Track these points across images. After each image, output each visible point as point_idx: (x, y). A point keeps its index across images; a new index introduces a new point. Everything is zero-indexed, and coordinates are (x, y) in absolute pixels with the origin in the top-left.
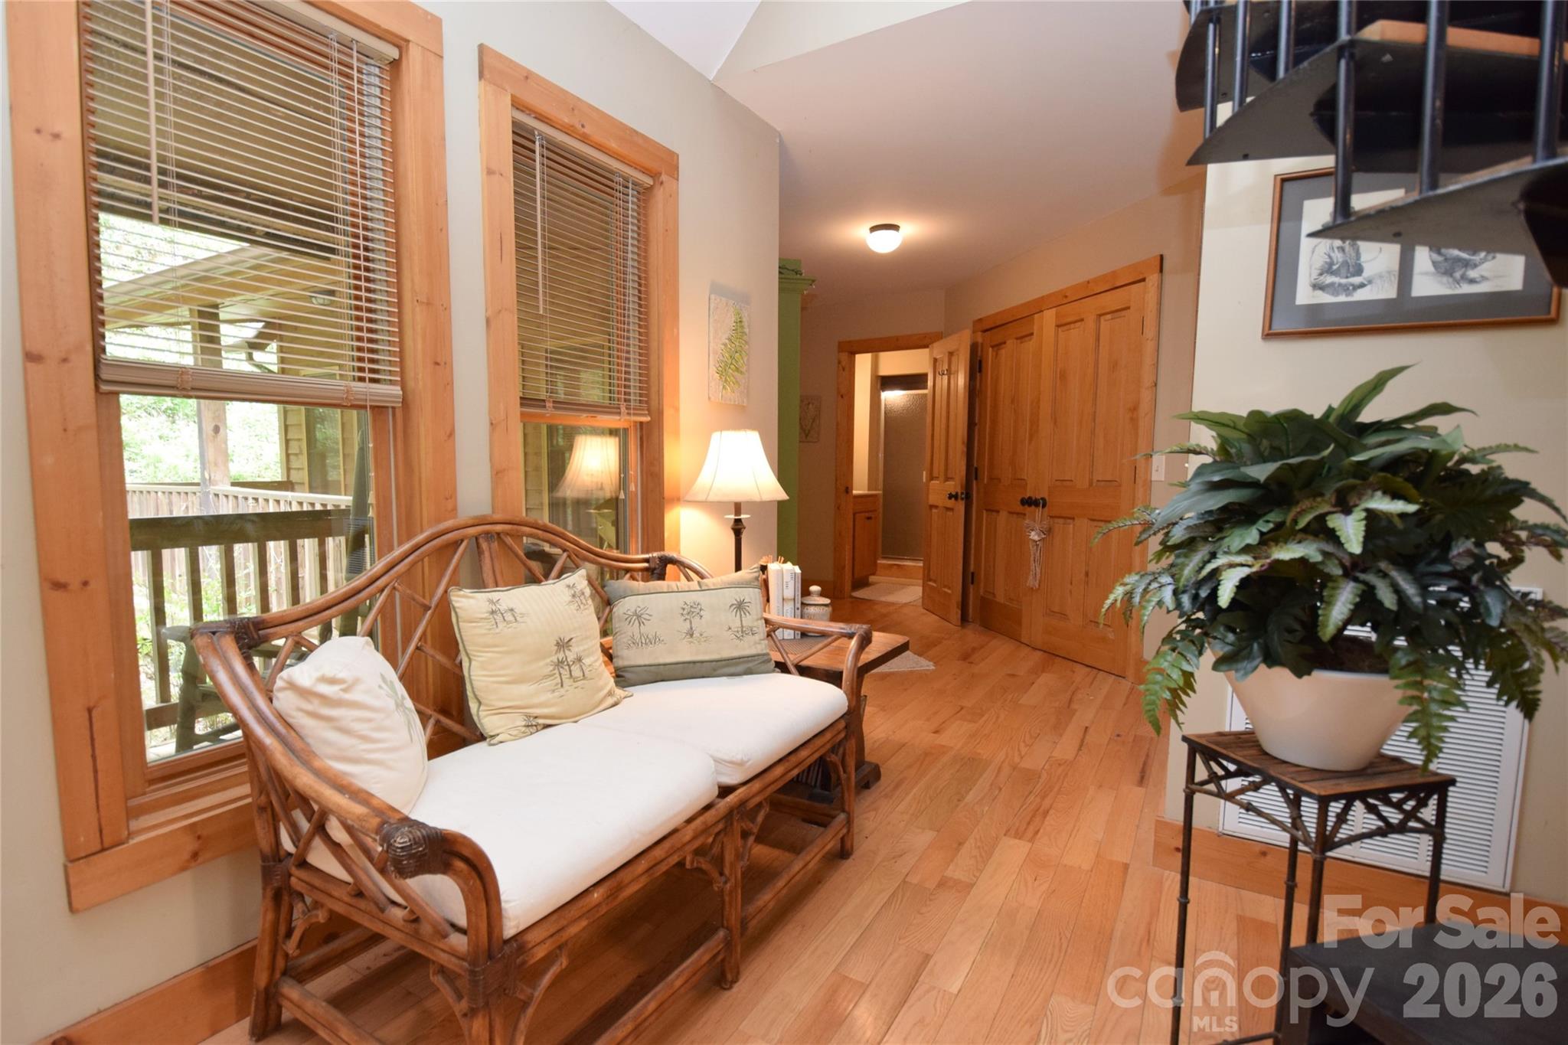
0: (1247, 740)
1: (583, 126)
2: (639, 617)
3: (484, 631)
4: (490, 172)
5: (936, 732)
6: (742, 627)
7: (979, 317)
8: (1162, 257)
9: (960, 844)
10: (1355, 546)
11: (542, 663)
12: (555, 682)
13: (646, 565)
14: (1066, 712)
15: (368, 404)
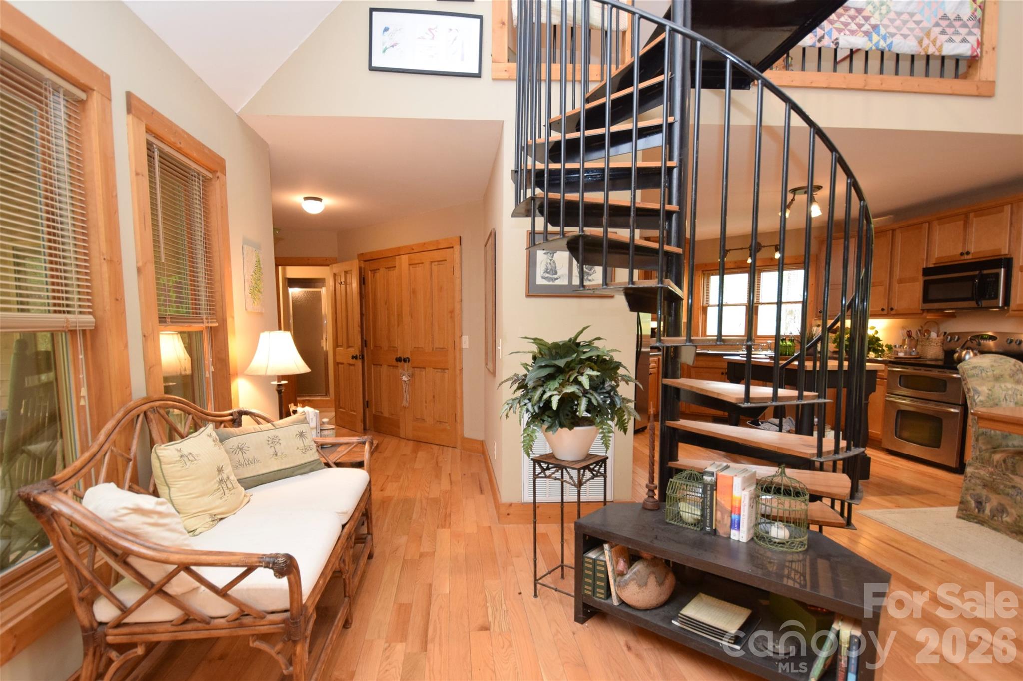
0: (551, 456)
1: (180, 143)
2: (241, 449)
3: (179, 469)
4: (137, 174)
5: (382, 491)
6: (305, 446)
7: (362, 253)
8: (460, 237)
9: (420, 537)
10: (587, 386)
11: (213, 483)
12: (221, 493)
13: (231, 417)
14: (437, 470)
15: (78, 328)
